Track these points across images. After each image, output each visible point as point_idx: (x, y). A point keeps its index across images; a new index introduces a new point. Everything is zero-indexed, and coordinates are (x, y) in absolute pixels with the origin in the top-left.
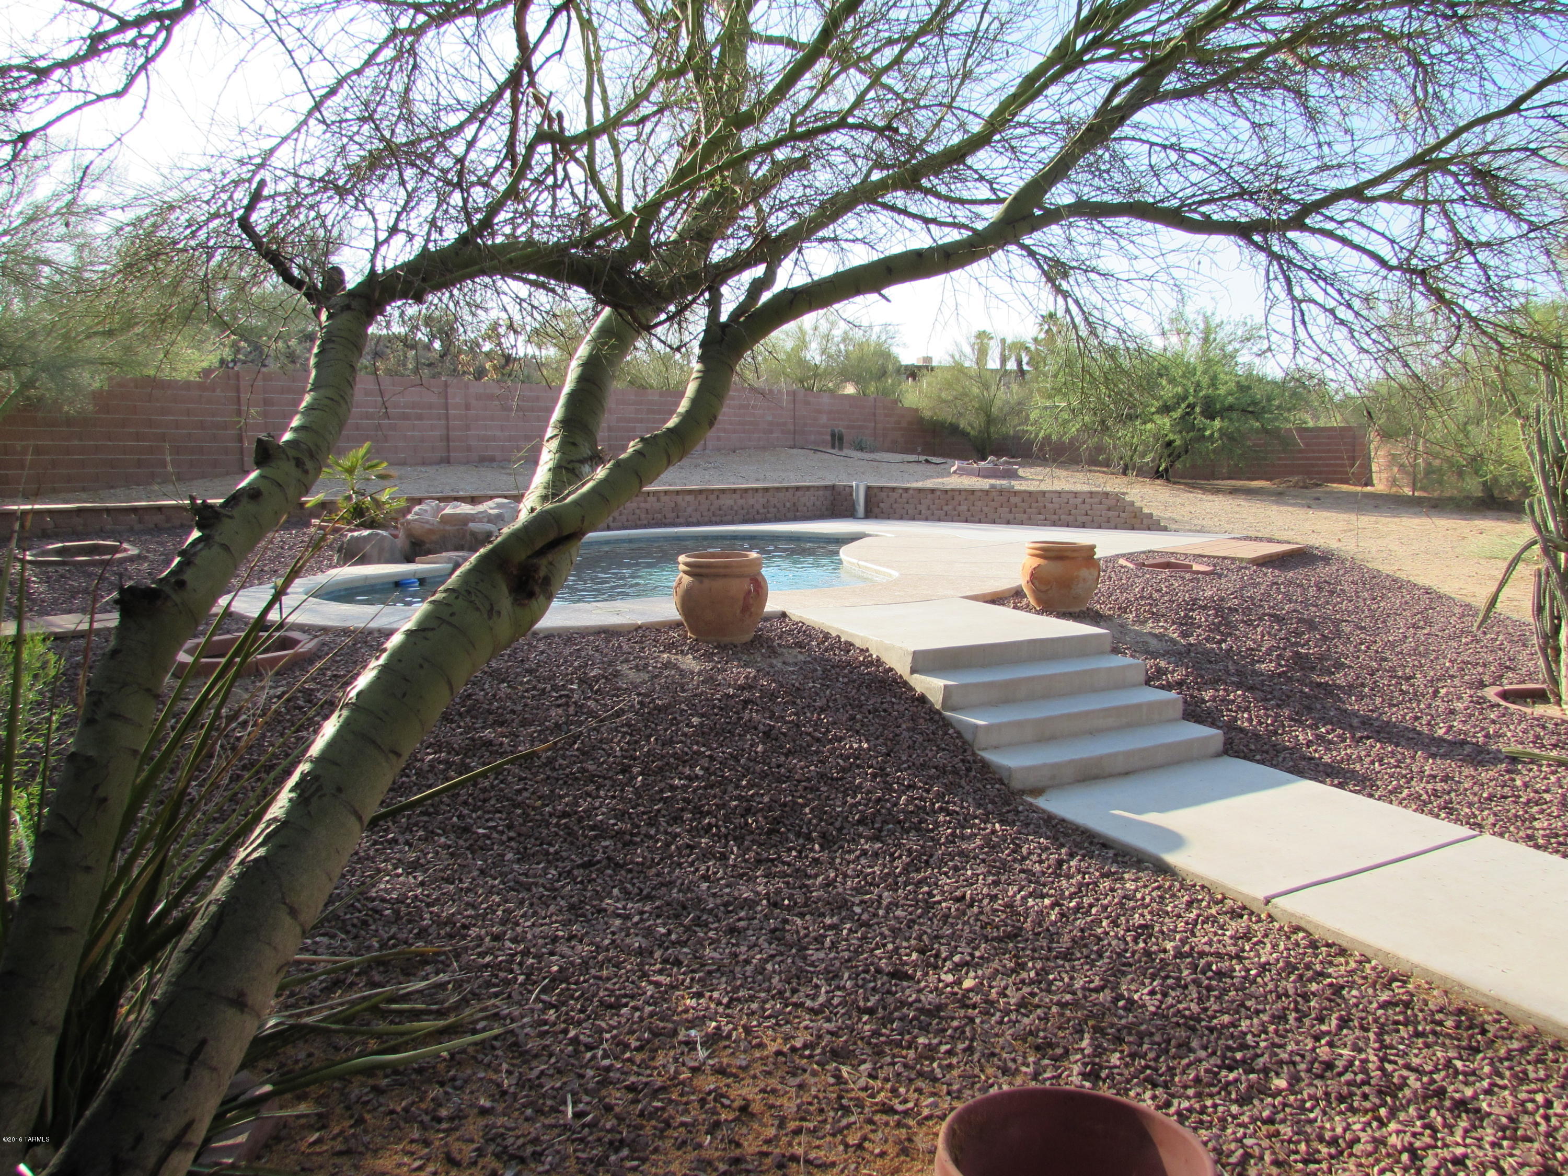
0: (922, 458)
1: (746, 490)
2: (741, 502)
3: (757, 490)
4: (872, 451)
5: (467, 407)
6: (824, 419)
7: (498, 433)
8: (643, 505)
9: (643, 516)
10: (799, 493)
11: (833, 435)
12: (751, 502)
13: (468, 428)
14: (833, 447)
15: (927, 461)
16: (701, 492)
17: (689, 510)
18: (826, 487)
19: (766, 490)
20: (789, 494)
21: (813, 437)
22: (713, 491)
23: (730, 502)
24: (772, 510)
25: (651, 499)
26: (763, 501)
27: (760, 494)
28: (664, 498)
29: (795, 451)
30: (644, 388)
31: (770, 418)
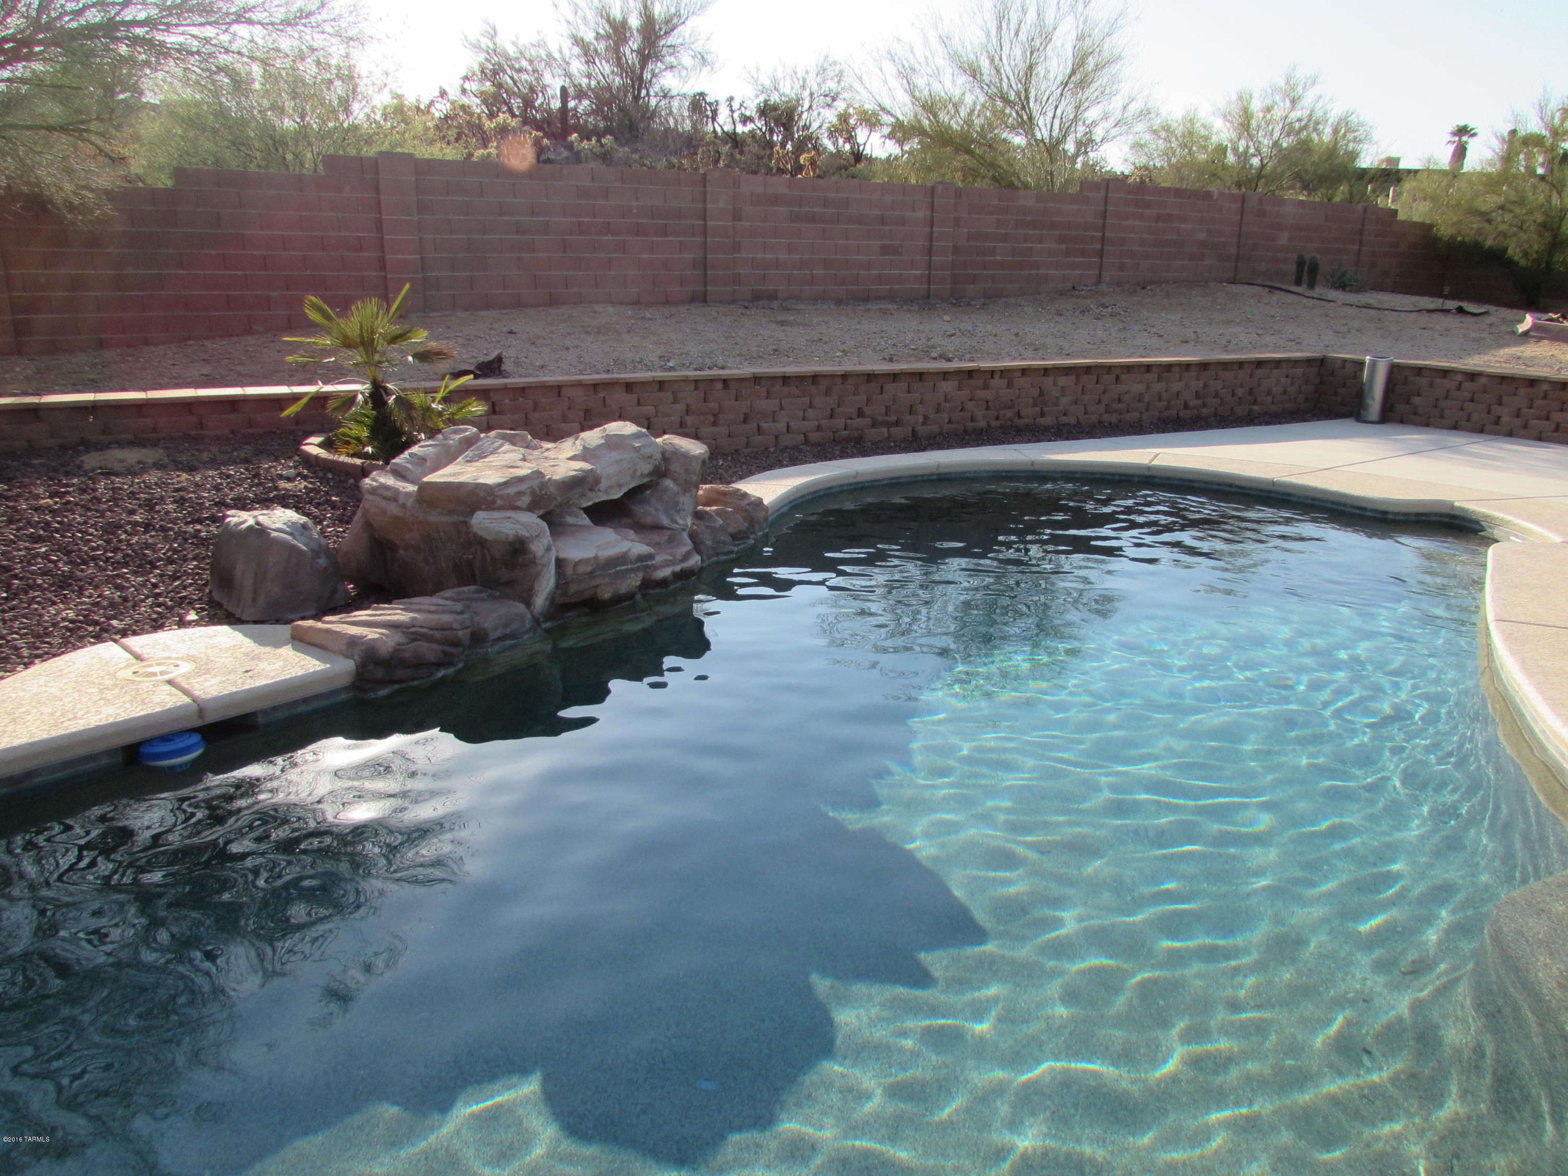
0: (1451, 304)
1: (1169, 367)
2: (1157, 387)
3: (1187, 366)
4: (1359, 290)
5: (737, 215)
6: (1284, 238)
7: (783, 256)
8: (980, 393)
9: (979, 413)
10: (1260, 372)
11: (1300, 264)
12: (1177, 387)
13: (736, 247)
14: (1298, 282)
15: (1460, 310)
16: (1088, 369)
17: (1064, 401)
18: (1309, 362)
19: (1204, 366)
20: (1243, 374)
21: (1264, 266)
22: (1109, 368)
23: (1138, 388)
24: (1211, 401)
25: (997, 382)
26: (1196, 385)
27: (1193, 374)
28: (1022, 382)
29: (1236, 288)
30: (1011, 185)
31: (1201, 236)
